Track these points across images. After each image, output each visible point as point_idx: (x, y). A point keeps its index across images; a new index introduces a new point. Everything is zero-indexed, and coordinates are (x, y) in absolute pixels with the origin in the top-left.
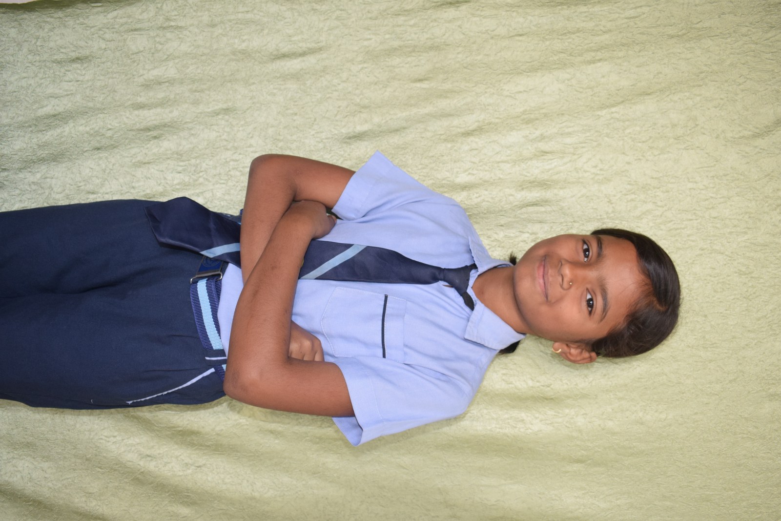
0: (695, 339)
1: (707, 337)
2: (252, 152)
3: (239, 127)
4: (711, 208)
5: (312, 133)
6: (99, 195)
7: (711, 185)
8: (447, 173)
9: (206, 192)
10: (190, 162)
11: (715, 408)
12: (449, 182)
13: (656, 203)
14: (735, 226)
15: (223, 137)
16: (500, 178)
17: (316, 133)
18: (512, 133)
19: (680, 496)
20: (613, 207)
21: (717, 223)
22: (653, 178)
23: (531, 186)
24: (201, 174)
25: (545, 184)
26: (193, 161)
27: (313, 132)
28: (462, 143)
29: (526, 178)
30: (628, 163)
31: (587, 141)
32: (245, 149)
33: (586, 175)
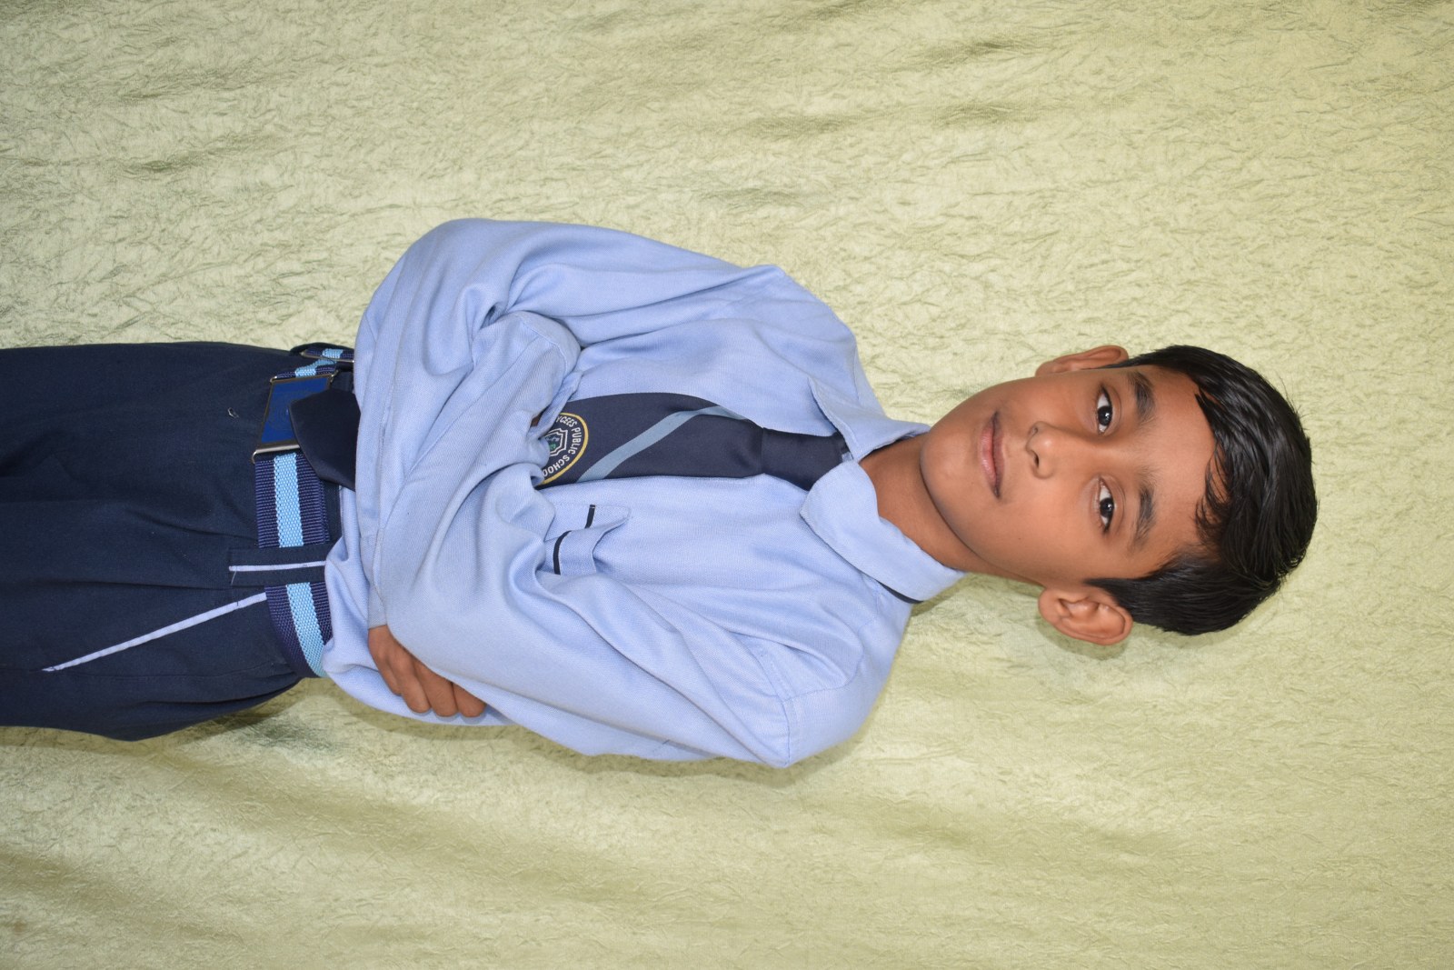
0: (1321, 427)
1: (1345, 420)
2: (377, 66)
3: (347, 14)
4: (1343, 152)
5: (502, 22)
6: (50, 167)
7: (1343, 103)
8: (789, 96)
9: (281, 154)
10: (244, 91)
11: (1369, 573)
12: (792, 115)
13: (1228, 144)
14: (1396, 186)
15: (315, 36)
16: (899, 104)
17: (511, 21)
18: (921, 8)
19: (1302, 767)
20: (1138, 156)
21: (1357, 182)
22: (1219, 92)
23: (965, 118)
24: (268, 116)
25: (995, 112)
26: (251, 89)
27: (505, 19)
28: (819, 33)
29: (955, 102)
30: (1167, 63)
31: (1080, 20)
32: (362, 60)
33: (1078, 90)
